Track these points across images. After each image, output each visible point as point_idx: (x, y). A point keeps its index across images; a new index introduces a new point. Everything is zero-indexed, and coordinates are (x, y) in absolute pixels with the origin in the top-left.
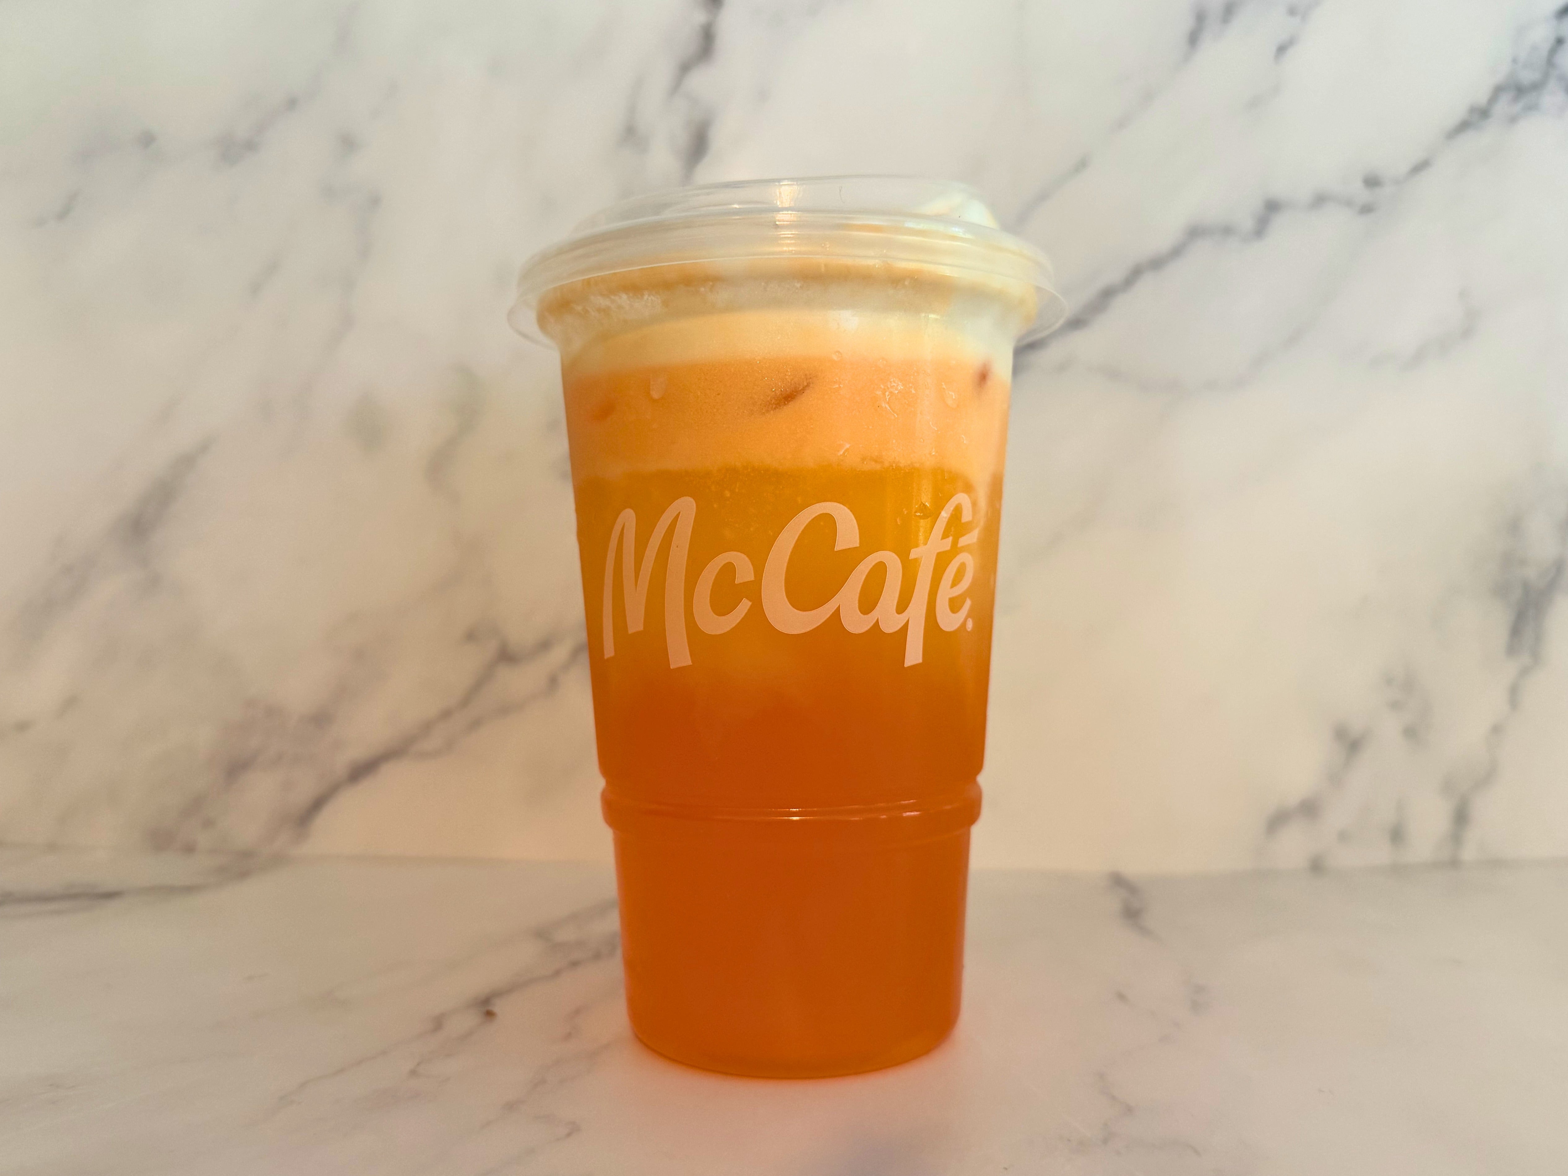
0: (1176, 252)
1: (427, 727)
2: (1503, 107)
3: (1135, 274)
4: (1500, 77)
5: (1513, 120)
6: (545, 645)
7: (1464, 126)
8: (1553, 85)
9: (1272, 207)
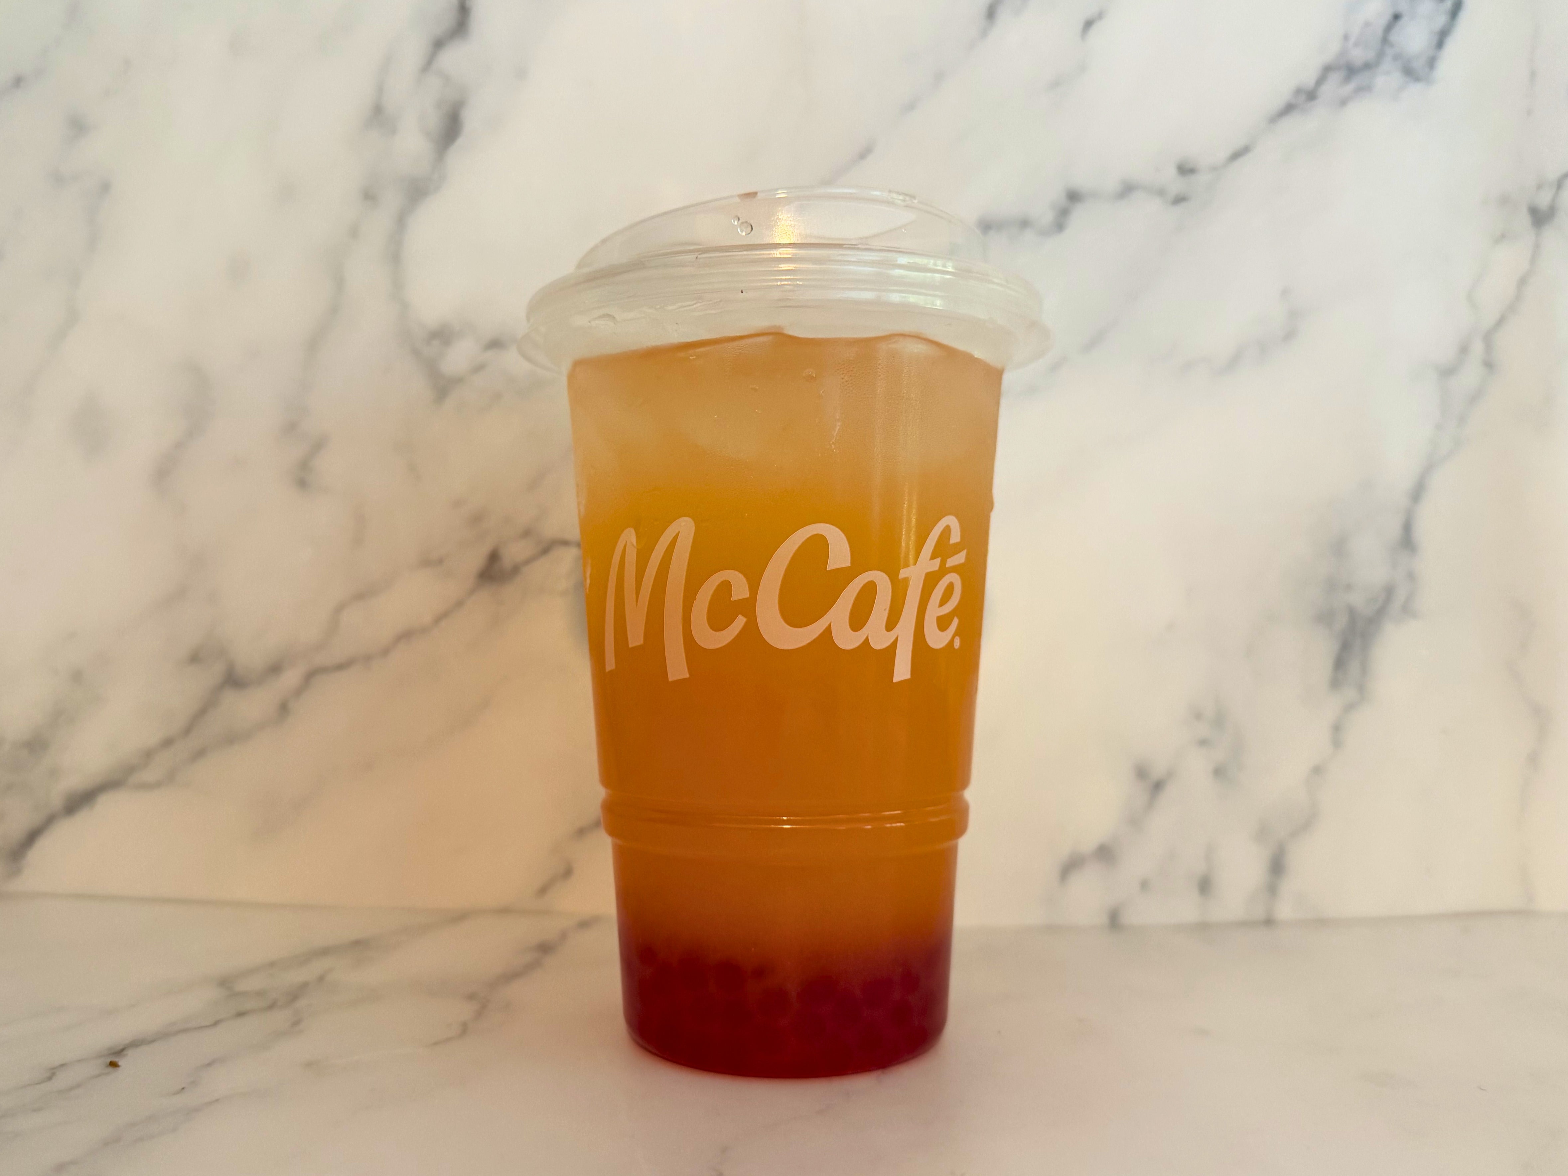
1: (148, 755)
2: (1332, 88)
4: (1329, 55)
5: (1344, 102)
6: (275, 669)
7: (1288, 109)
8: (1387, 64)
9: (1074, 197)
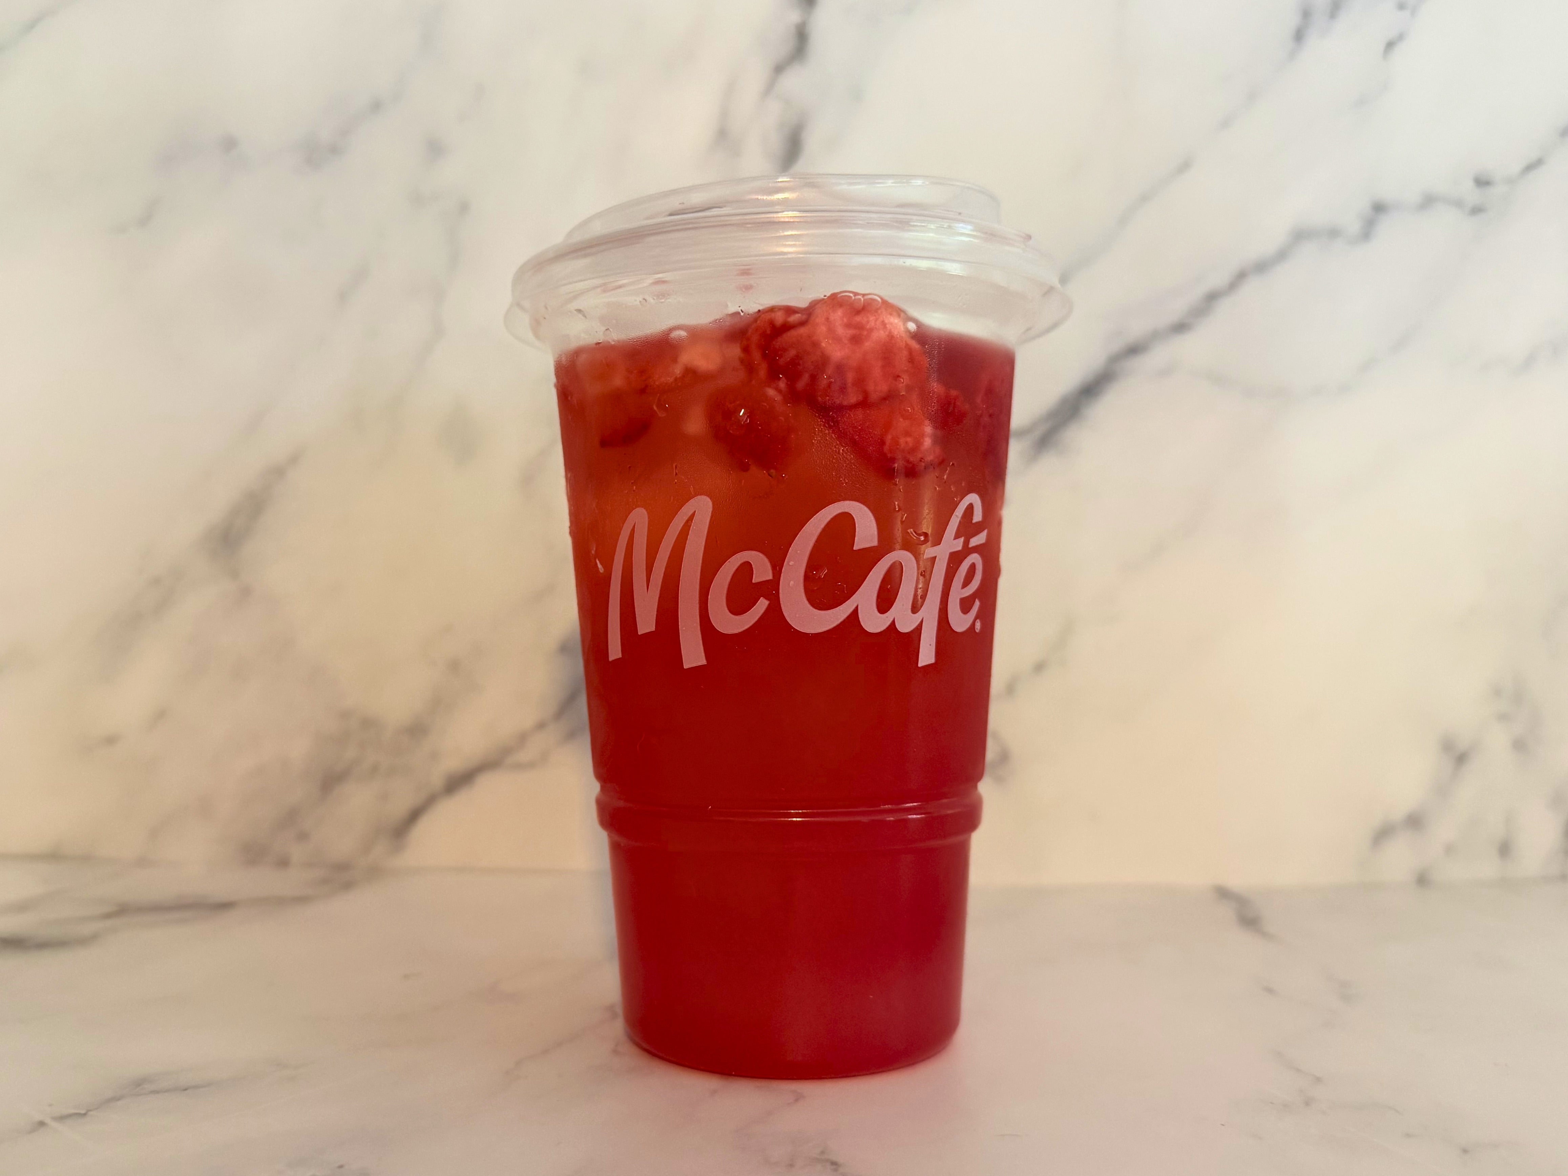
0: (1282, 255)
1: (522, 739)
3: (1240, 277)
9: (1379, 208)
